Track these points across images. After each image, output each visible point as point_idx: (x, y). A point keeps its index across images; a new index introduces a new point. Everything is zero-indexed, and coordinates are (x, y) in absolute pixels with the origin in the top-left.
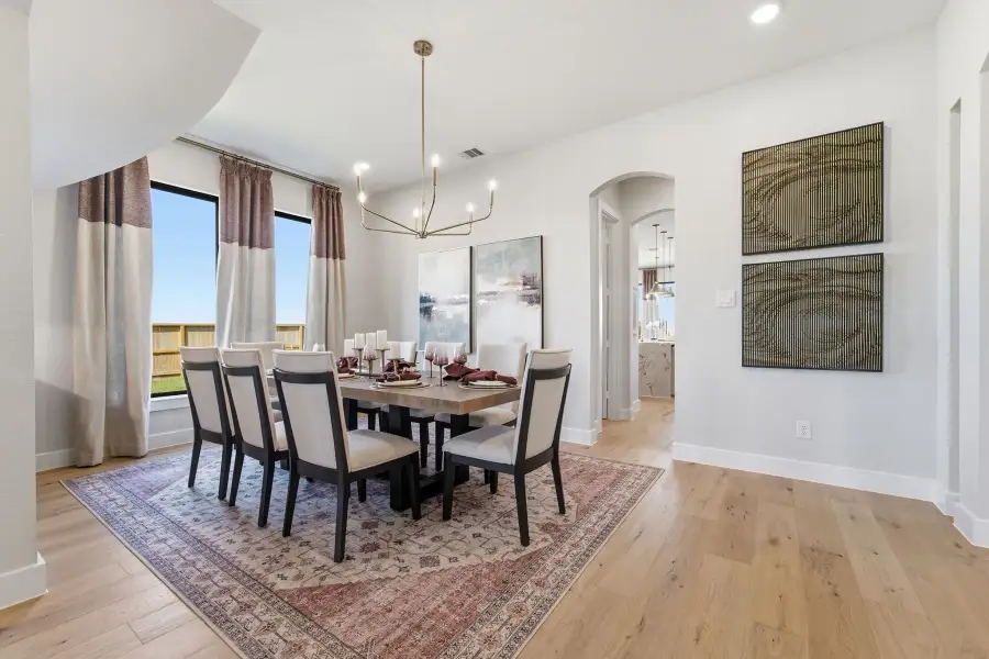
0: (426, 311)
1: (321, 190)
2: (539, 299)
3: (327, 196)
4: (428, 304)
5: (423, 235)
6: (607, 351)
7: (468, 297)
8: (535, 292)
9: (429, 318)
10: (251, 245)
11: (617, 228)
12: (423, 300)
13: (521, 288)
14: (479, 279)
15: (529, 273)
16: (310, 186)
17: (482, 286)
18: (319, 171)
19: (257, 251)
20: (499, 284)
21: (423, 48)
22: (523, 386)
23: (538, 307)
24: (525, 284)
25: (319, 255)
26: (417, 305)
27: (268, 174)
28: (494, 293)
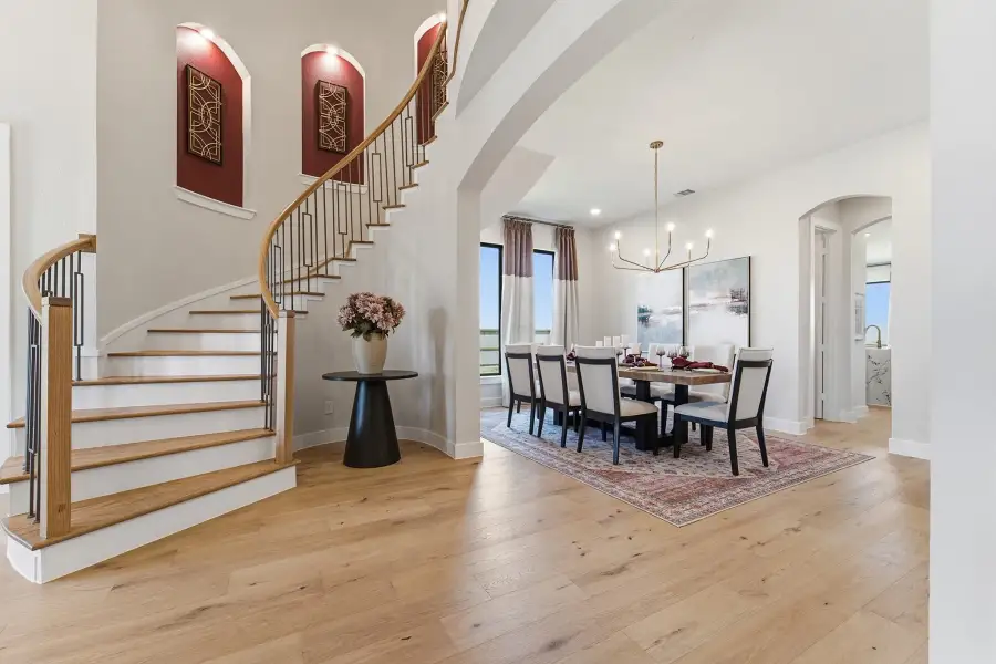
0: (644, 320)
1: (561, 230)
2: (747, 310)
3: (565, 234)
4: (645, 314)
5: (657, 271)
7: (681, 308)
8: (743, 303)
9: (647, 326)
10: (521, 275)
12: (641, 311)
13: (730, 300)
16: (554, 228)
17: (693, 299)
18: (561, 217)
19: (524, 278)
20: (709, 297)
21: (657, 145)
22: (733, 373)
23: (745, 317)
24: (733, 297)
25: (561, 278)
26: (636, 315)
27: (530, 225)
28: (704, 305)
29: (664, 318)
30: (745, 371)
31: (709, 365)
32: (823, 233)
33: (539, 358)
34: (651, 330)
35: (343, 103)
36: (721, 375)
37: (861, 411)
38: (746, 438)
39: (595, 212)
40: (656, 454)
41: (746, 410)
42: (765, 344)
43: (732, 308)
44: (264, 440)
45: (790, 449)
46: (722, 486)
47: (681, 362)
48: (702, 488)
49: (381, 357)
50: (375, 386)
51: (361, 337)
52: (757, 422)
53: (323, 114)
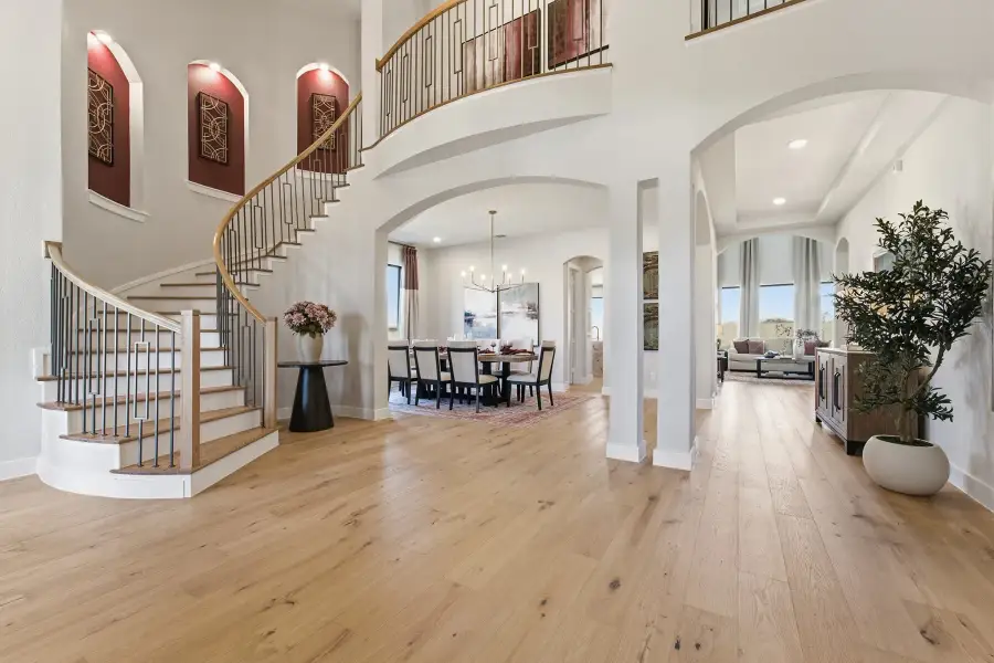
6: (573, 345)
8: (534, 312)
11: (578, 275)
12: (467, 315)
14: (502, 304)
15: (531, 302)
17: (504, 308)
20: (515, 307)
26: (462, 318)
29: (485, 321)
30: (545, 353)
31: (525, 351)
32: (574, 271)
33: (415, 349)
34: (475, 328)
35: (225, 117)
36: (531, 357)
37: (590, 377)
38: (544, 388)
39: (437, 240)
40: (496, 406)
41: (544, 376)
42: (547, 337)
43: (528, 315)
44: (250, 413)
45: (561, 397)
46: (536, 415)
47: (506, 350)
48: (526, 417)
49: (318, 350)
50: (314, 371)
51: (308, 335)
52: (548, 382)
53: (204, 125)
